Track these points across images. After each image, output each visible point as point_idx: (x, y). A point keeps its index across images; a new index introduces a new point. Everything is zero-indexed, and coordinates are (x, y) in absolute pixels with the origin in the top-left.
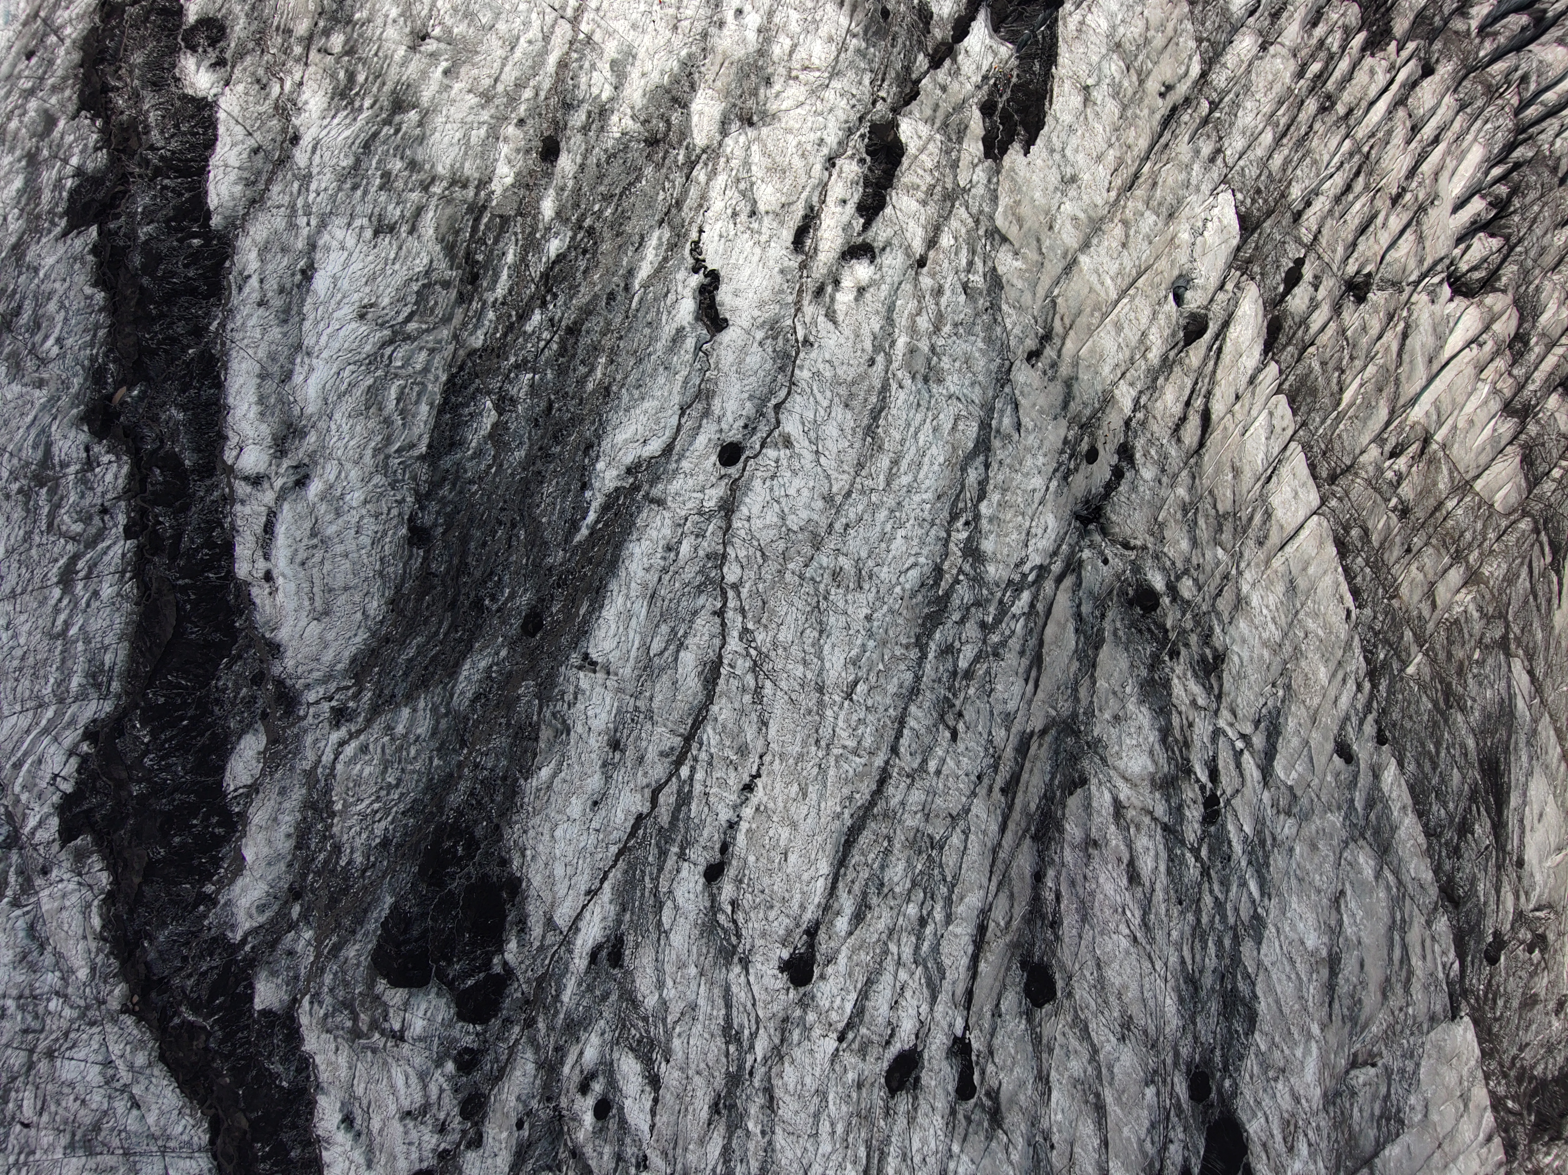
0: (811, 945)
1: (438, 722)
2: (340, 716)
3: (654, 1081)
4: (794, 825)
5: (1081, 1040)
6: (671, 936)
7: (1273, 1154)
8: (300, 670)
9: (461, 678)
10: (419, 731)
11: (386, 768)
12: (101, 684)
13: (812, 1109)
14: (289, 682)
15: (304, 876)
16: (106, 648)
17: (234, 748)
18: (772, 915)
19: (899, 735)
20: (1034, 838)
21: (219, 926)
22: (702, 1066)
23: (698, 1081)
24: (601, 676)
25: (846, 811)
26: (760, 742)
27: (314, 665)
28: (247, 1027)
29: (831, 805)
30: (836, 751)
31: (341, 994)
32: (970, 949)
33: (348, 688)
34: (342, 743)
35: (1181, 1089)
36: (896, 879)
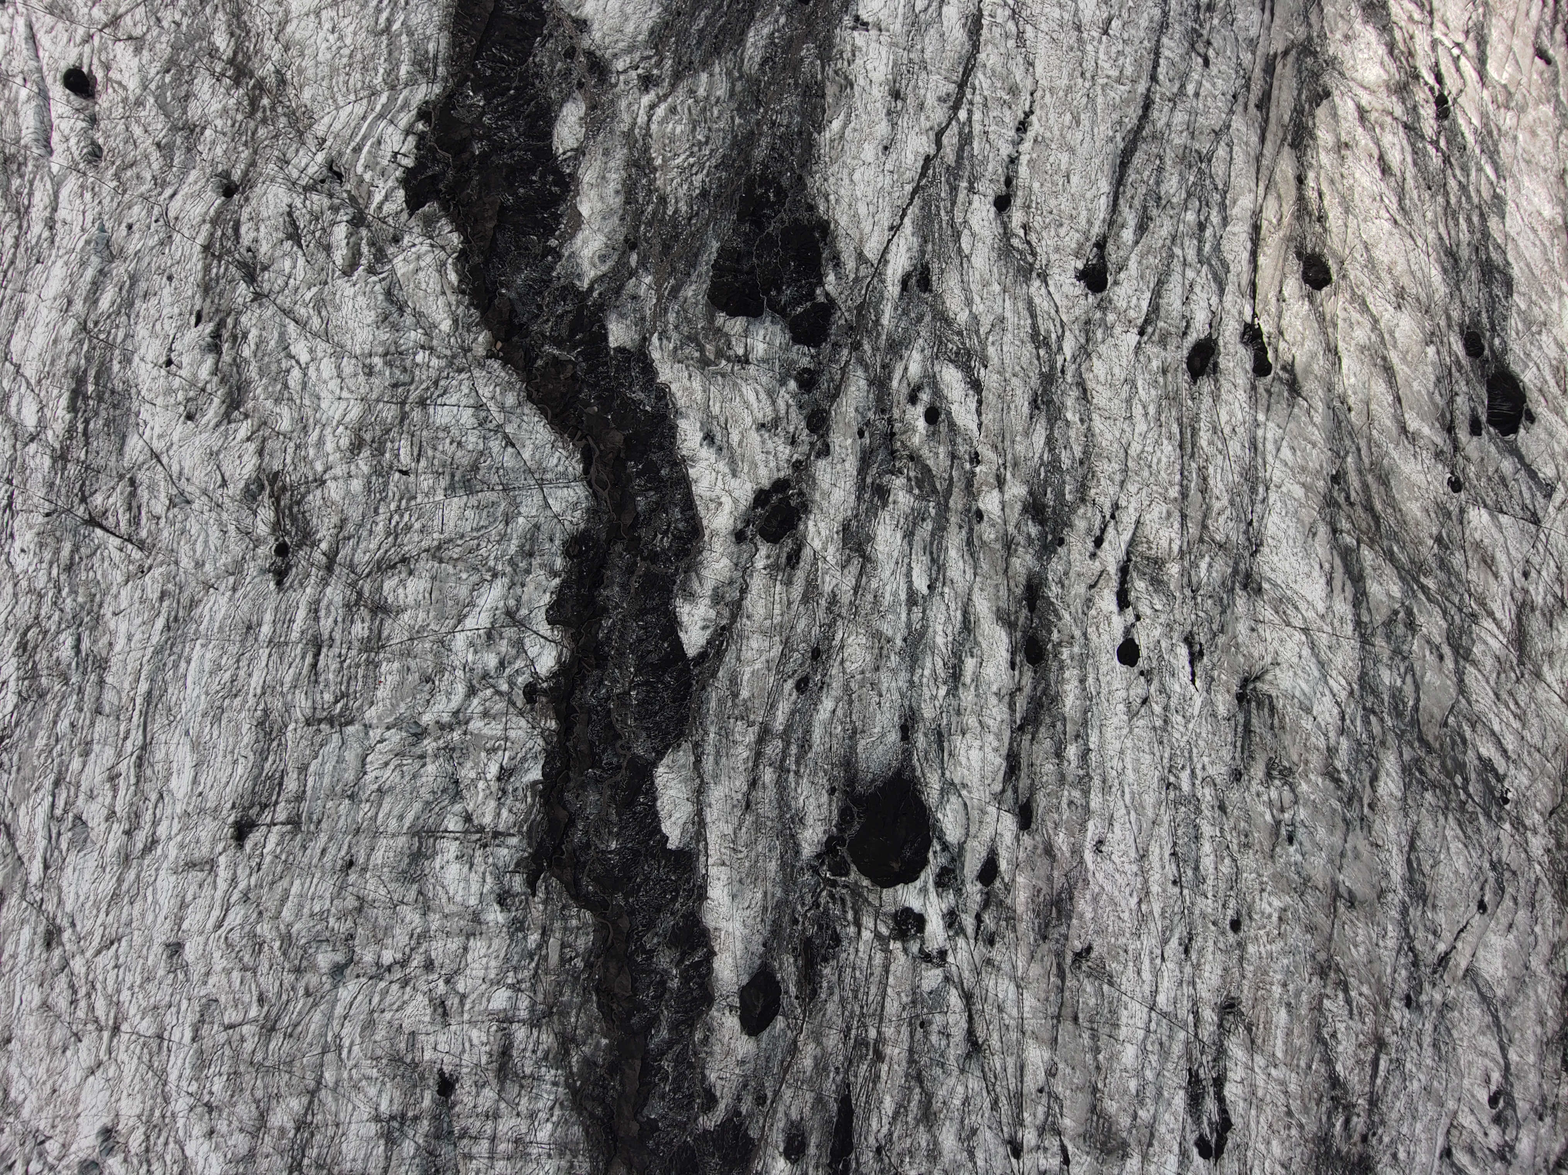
0: (1102, 256)
1: (733, 85)
2: (647, 82)
3: (976, 386)
4: (1072, 151)
5: (1362, 312)
6: (973, 259)
7: (1550, 397)
8: (607, 41)
9: (748, 45)
10: (718, 93)
11: (694, 127)
12: (427, 70)
13: (1124, 395)
14: (598, 53)
15: (636, 228)
16: (429, 38)
17: (557, 116)
18: (1063, 231)
19: (1156, 65)
20: (1292, 146)
21: (567, 276)
22: (1017, 368)
23: (1015, 381)
24: (874, 33)
25: (1118, 135)
26: (1029, 82)
27: (618, 36)
28: (606, 363)
29: (1104, 130)
30: (1102, 81)
31: (685, 329)
32: (1249, 245)
33: (649, 57)
34: (652, 107)
35: (1458, 347)
36: (1172, 191)
